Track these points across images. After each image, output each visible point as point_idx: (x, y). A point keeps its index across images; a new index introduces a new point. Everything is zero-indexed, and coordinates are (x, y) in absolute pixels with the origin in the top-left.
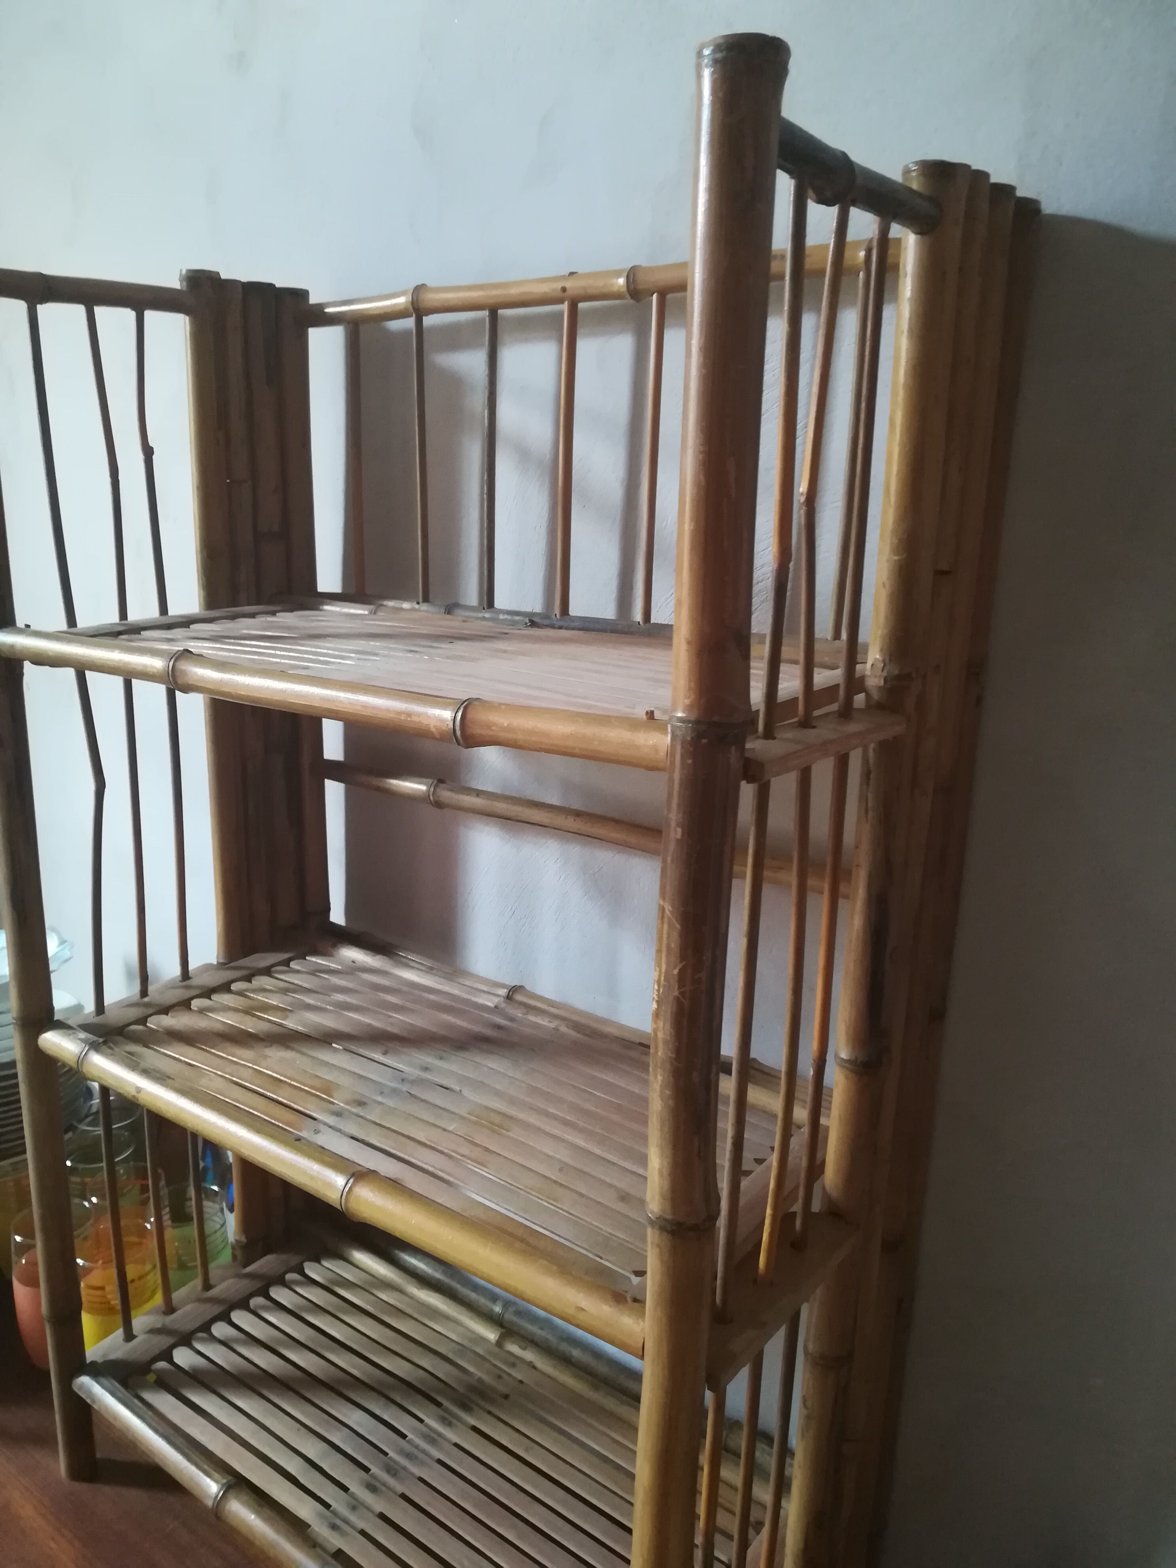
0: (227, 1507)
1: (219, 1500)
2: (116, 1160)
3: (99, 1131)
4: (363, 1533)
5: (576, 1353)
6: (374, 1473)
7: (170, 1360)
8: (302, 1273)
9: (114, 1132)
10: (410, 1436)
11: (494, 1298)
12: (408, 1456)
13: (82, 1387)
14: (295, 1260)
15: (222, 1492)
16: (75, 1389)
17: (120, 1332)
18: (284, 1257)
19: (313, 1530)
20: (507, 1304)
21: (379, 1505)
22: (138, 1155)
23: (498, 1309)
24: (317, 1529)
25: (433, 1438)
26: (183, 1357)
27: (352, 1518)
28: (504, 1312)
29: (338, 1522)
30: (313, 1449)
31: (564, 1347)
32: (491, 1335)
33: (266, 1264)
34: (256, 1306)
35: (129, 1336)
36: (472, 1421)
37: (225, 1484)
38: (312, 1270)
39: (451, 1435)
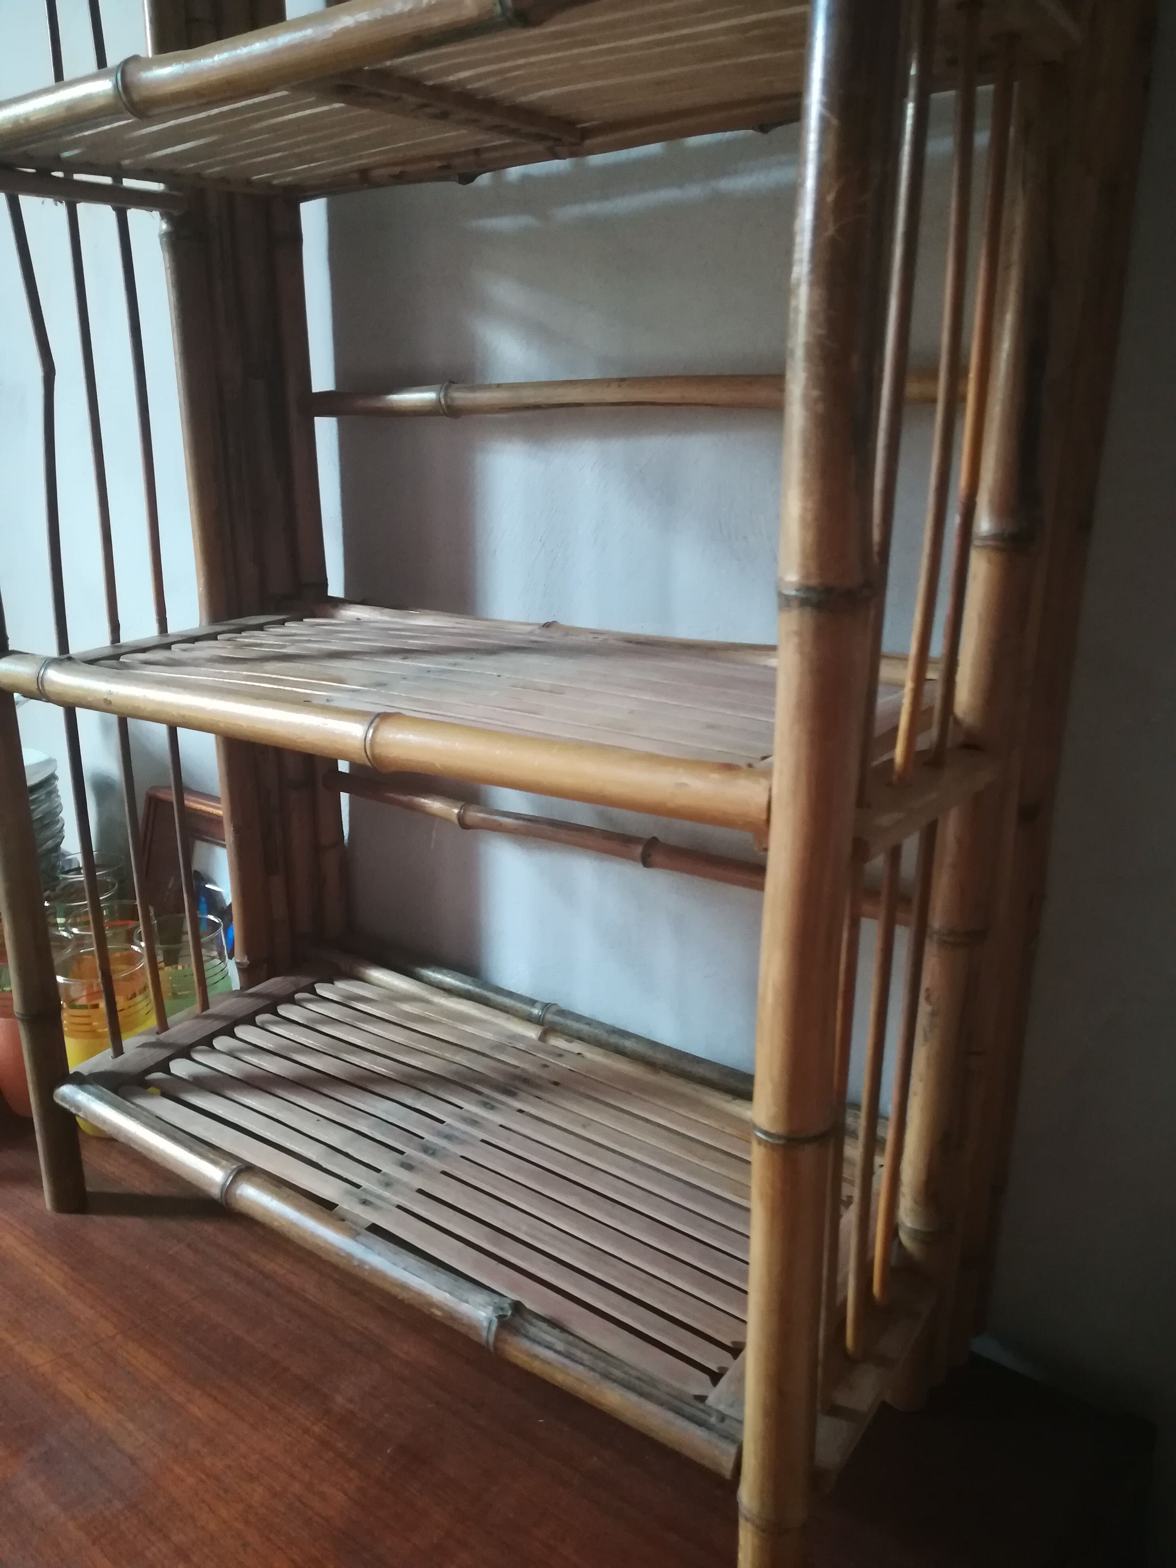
0: (239, 1192)
1: (229, 1185)
2: (101, 898)
3: (81, 878)
4: (399, 1207)
5: (629, 1044)
6: (409, 1154)
7: (167, 1071)
8: (313, 992)
9: (98, 878)
10: (448, 1120)
11: (532, 1002)
12: (448, 1137)
13: (64, 1098)
14: (304, 981)
15: (231, 1177)
16: (57, 1100)
17: (110, 1051)
18: (293, 978)
19: (341, 1208)
20: (546, 1007)
21: (418, 1181)
22: (124, 892)
23: (536, 1011)
24: (345, 1207)
25: (473, 1122)
26: (180, 1068)
27: (386, 1194)
28: (544, 1014)
29: (369, 1198)
30: (335, 1137)
31: (614, 1039)
32: (532, 1033)
33: (273, 985)
34: (263, 1022)
35: (118, 1050)
36: (518, 1105)
37: (234, 1170)
38: (322, 989)
39: (495, 1118)
